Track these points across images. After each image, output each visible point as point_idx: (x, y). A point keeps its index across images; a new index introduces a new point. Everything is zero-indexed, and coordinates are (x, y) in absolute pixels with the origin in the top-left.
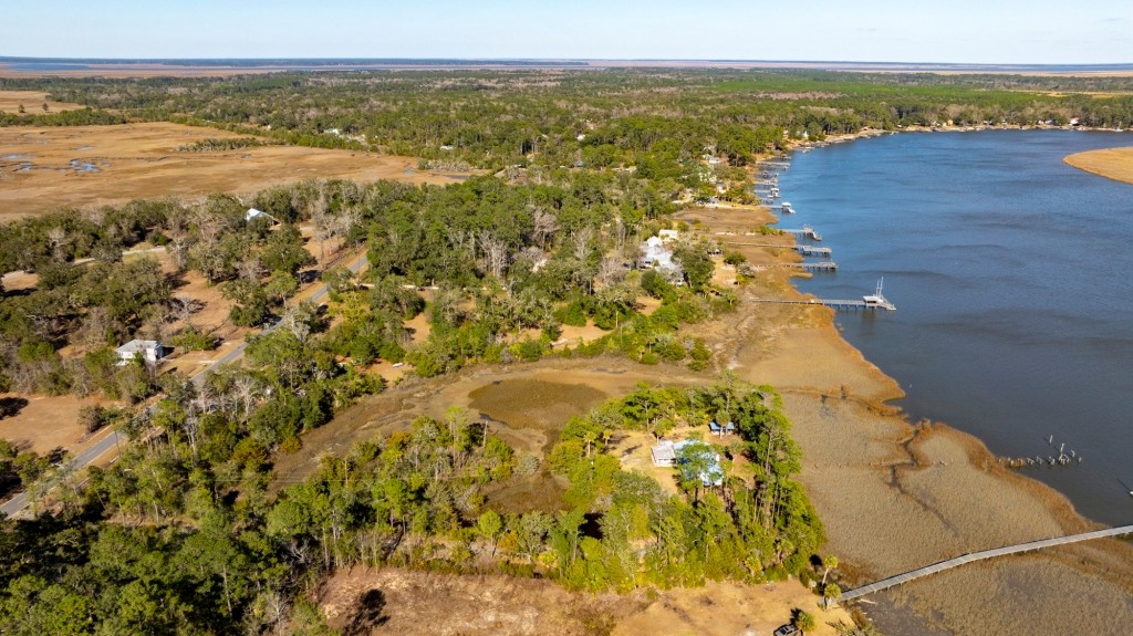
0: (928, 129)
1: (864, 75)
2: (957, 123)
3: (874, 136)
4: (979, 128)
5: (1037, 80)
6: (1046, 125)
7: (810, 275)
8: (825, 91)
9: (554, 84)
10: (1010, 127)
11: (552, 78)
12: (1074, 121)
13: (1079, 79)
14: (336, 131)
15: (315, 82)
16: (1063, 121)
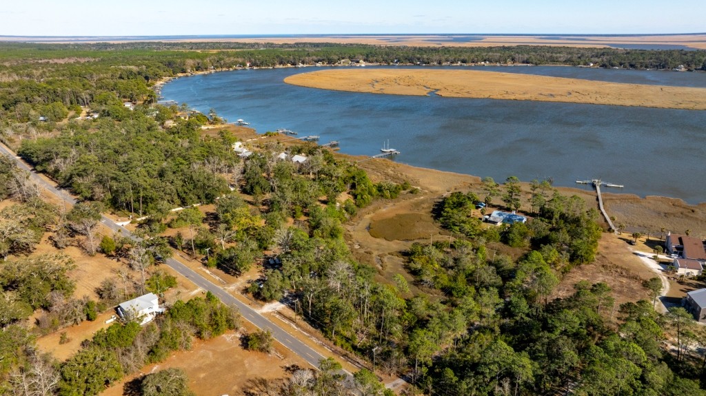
4: (212, 71)
6: (238, 67)
12: (249, 65)
16: (244, 65)
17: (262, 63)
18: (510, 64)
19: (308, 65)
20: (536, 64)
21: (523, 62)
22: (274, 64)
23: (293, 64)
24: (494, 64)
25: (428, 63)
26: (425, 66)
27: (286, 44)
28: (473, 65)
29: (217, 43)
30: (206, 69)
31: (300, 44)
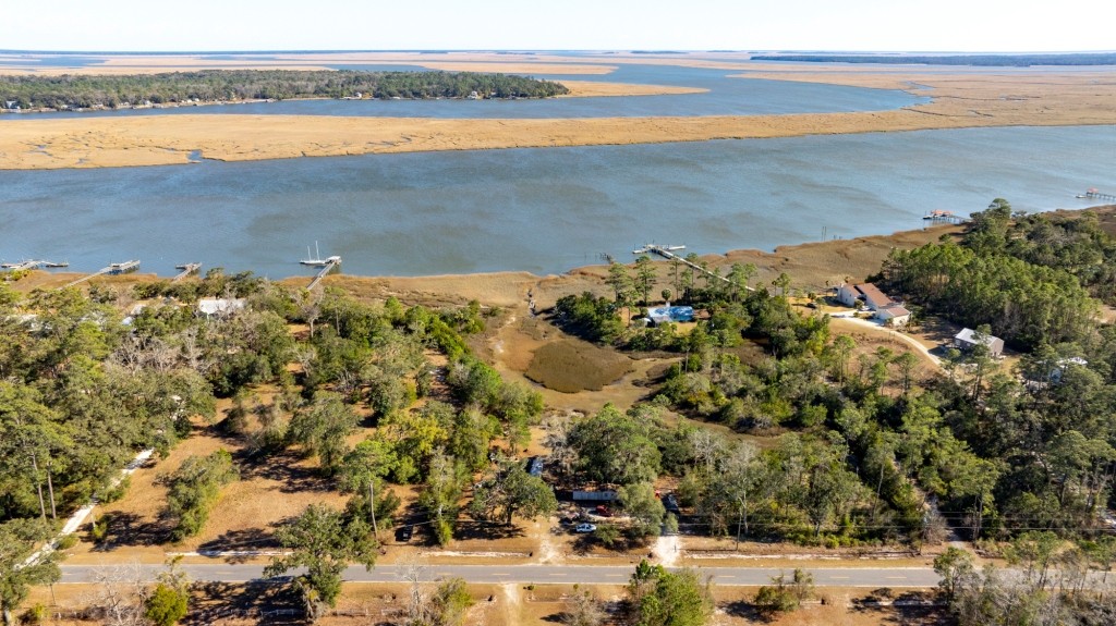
18: (236, 101)
20: (279, 99)
21: (256, 97)
24: (210, 103)
25: (88, 106)
26: (84, 112)
28: (175, 105)
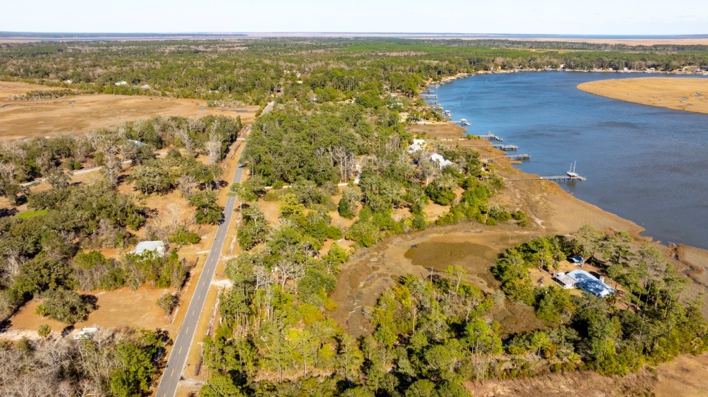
0: (489, 72)
1: (423, 41)
2: (503, 68)
3: (465, 77)
4: (517, 70)
5: (519, 43)
6: (549, 68)
7: (520, 162)
8: (414, 51)
9: (244, 48)
10: (531, 69)
11: (239, 44)
12: (562, 66)
13: (540, 42)
14: (124, 83)
15: (73, 49)
16: (557, 66)
17: (577, 66)
19: (635, 71)
22: (591, 67)
23: (616, 69)
27: (640, 46)
29: (561, 42)
30: (511, 68)
31: (660, 46)
